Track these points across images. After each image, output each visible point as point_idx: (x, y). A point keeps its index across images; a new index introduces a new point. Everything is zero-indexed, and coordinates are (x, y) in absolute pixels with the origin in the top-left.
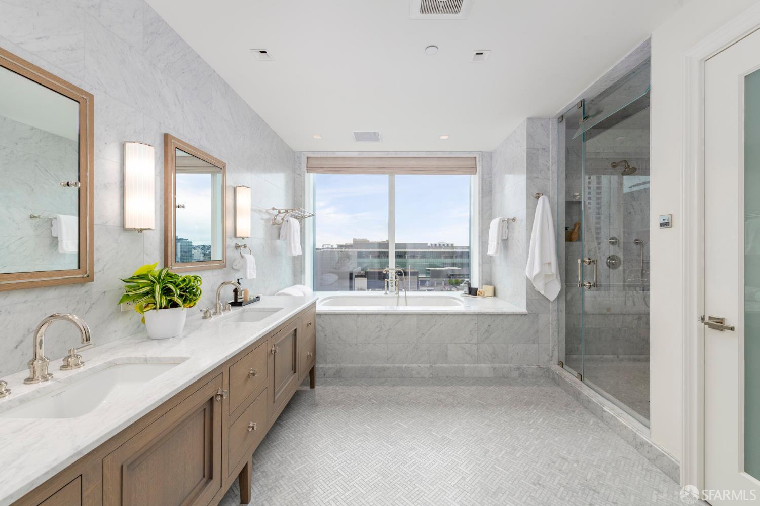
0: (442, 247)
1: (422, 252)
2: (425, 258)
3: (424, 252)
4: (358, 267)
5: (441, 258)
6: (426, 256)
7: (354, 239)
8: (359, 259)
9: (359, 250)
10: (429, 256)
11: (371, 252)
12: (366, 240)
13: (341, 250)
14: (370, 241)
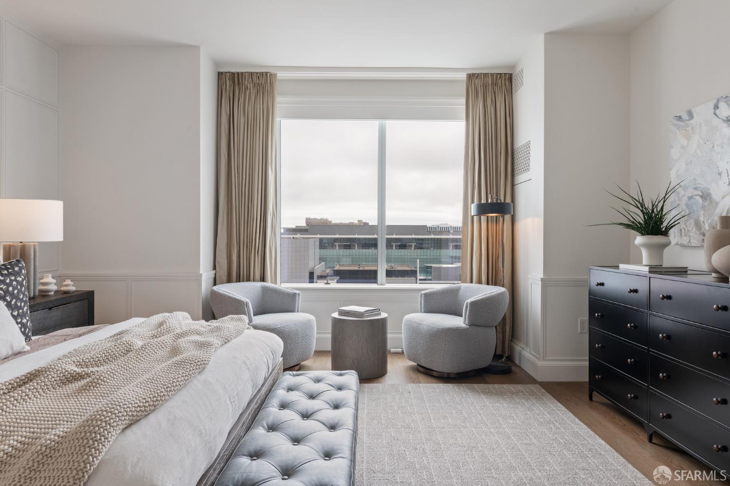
0: (449, 232)
1: (419, 239)
2: (422, 249)
3: (422, 239)
4: (320, 263)
5: (448, 249)
6: (424, 246)
7: (307, 219)
8: (322, 250)
9: (318, 236)
10: (430, 245)
11: (336, 240)
12: (327, 220)
13: (295, 236)
14: (333, 222)
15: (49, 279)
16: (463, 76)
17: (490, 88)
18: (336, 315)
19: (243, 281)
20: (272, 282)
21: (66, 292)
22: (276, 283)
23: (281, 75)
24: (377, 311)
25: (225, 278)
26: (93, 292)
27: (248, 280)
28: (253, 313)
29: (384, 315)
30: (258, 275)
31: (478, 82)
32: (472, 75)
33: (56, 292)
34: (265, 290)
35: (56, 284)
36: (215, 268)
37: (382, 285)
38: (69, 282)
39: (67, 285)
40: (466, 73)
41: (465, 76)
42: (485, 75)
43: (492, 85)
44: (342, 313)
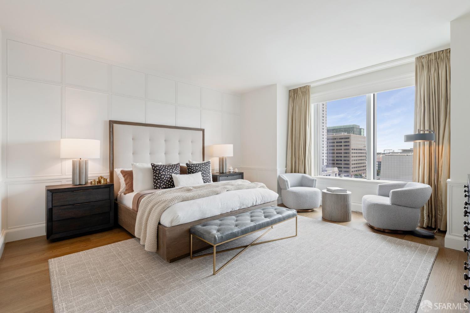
15: (231, 168)
16: (413, 60)
17: (434, 62)
18: (325, 191)
19: (297, 173)
20: (309, 174)
21: (236, 172)
22: (311, 175)
23: (312, 85)
24: (345, 191)
25: (290, 171)
26: (243, 173)
27: (299, 173)
28: (290, 185)
29: (348, 192)
30: (303, 171)
31: (424, 61)
32: (419, 57)
33: (233, 172)
34: (303, 177)
35: (233, 170)
36: (286, 167)
37: (369, 180)
38: (236, 169)
39: (236, 170)
40: (415, 57)
41: (415, 59)
42: (429, 55)
43: (435, 59)
44: (328, 190)
